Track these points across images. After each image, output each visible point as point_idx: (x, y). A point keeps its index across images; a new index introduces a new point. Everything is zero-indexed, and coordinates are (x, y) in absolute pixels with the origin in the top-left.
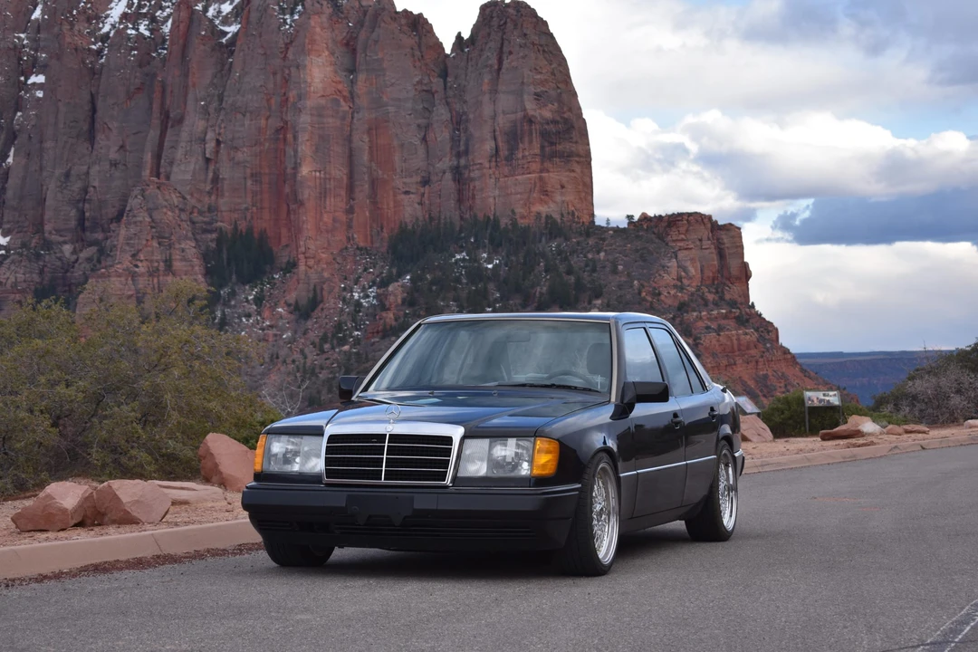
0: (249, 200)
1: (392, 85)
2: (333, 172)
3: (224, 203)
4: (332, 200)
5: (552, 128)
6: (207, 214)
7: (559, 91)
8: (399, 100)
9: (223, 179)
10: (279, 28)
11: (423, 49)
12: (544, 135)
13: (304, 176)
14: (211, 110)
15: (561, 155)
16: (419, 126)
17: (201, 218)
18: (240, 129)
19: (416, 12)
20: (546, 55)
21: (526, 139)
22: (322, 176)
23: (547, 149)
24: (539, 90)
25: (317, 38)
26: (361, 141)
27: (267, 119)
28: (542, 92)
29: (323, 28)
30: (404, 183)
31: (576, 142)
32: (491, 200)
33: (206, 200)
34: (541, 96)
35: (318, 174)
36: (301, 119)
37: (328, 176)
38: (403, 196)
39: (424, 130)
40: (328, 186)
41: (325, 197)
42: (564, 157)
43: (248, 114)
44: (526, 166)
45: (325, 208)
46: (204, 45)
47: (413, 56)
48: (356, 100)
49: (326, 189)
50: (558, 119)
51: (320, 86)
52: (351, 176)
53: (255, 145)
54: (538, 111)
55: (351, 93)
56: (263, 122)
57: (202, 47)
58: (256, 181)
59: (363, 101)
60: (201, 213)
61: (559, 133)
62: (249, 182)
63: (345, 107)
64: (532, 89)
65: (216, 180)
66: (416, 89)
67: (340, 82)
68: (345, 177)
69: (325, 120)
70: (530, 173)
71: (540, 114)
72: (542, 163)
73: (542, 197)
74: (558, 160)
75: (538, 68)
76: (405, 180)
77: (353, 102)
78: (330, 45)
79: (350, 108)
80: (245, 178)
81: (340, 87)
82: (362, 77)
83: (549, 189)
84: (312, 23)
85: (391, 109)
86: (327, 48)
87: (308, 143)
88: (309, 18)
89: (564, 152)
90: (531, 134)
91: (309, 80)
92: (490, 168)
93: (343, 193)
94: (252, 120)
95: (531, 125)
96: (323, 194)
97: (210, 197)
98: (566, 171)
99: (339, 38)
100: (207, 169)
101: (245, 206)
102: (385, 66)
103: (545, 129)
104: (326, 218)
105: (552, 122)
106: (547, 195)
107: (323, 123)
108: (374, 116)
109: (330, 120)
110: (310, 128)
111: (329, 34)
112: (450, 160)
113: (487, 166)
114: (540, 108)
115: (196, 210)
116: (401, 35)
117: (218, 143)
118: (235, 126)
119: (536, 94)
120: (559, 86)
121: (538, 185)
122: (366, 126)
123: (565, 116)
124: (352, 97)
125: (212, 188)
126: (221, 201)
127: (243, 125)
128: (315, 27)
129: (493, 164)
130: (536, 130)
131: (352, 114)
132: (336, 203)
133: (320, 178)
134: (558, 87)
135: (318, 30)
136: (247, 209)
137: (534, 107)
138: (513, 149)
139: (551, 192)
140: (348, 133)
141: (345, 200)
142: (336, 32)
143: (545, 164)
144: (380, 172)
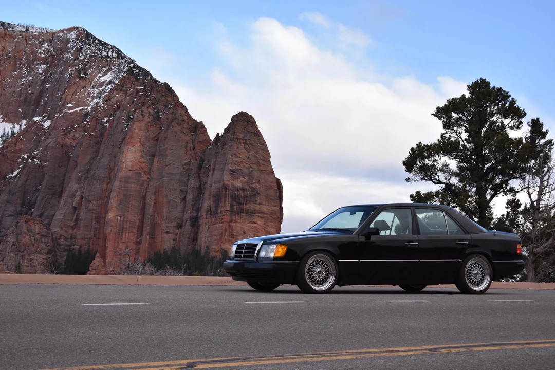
0: (92, 233)
1: (170, 164)
2: (129, 218)
3: (79, 233)
4: (127, 235)
5: (242, 193)
6: (69, 240)
7: (251, 169)
8: (172, 174)
9: (81, 219)
10: (122, 130)
11: (195, 143)
12: (235, 198)
13: (110, 219)
14: (83, 178)
15: (247, 212)
16: (181, 191)
17: (65, 242)
18: (95, 190)
19: (199, 121)
20: (247, 146)
21: (223, 200)
22: (122, 219)
23: (235, 207)
24: (234, 168)
25: (135, 135)
26: (150, 199)
27: (108, 185)
28: (238, 169)
29: (140, 130)
30: (167, 226)
31: (260, 204)
32: (203, 239)
33: (70, 231)
34: (235, 172)
35: (119, 218)
36: (115, 184)
37: (125, 220)
38: (165, 235)
39: (185, 193)
40: (125, 226)
41: (122, 233)
42: (248, 213)
43: (98, 181)
44: (221, 218)
45: (121, 239)
46: (90, 140)
47: (186, 147)
48: (152, 174)
49: (123, 227)
50: (248, 188)
51: (130, 164)
52: (142, 221)
53: (100, 199)
54: (231, 182)
55: (150, 169)
56: (105, 186)
57: (88, 141)
58: (97, 221)
59: (155, 175)
60: (66, 239)
61: (247, 197)
62: (94, 222)
63: (145, 177)
64: (230, 167)
65: (77, 220)
66: (184, 168)
67: (144, 162)
68: (137, 221)
69: (129, 185)
70: (222, 223)
71: (233, 185)
72: (232, 216)
73: (230, 239)
74: (244, 215)
75: (237, 154)
76: (167, 224)
77: (150, 175)
78: (142, 140)
79: (148, 178)
80: (92, 219)
81: (143, 165)
82: (156, 159)
83: (235, 234)
84: (135, 127)
85: (166, 179)
86: (140, 142)
87: (116, 199)
88: (134, 124)
89: (249, 210)
90: (226, 197)
91: (123, 160)
92: (206, 219)
93: (135, 231)
94: (99, 185)
95: (226, 191)
96: (121, 231)
97: (73, 230)
98: (249, 222)
99: (152, 136)
100: (74, 213)
101: (90, 236)
102: (167, 153)
103: (235, 194)
104: (121, 246)
105: (241, 190)
106: (233, 238)
107: (128, 187)
108: (158, 184)
109: (133, 185)
110: (118, 189)
111: (144, 133)
112: (191, 213)
113: (205, 217)
114: (233, 180)
115: (62, 237)
116: (181, 134)
117: (82, 197)
118: (92, 188)
119: (231, 170)
121: (228, 231)
122: (154, 190)
123: (253, 186)
124: (149, 172)
125: (75, 225)
126: (78, 233)
127: (95, 188)
128: (135, 129)
129: (209, 216)
130: (229, 194)
131: (148, 182)
132: (129, 237)
133: (120, 221)
134: (251, 167)
135: (137, 131)
136: (90, 238)
137: (229, 179)
138: (217, 206)
139: (237, 236)
140: (144, 194)
141: (136, 235)
142: (150, 132)
143: (234, 217)
144: (158, 219)
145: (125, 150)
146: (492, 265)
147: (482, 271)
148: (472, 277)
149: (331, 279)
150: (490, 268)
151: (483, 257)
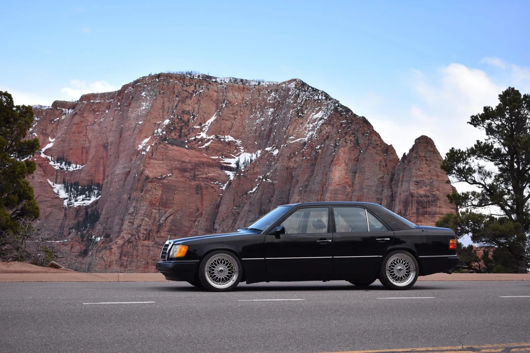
1: (368, 179)
5: (425, 199)
7: (432, 180)
8: (370, 186)
10: (331, 154)
11: (387, 162)
12: (419, 203)
14: (303, 192)
15: (430, 214)
16: (377, 199)
19: (389, 144)
20: (428, 162)
21: (410, 205)
23: (420, 210)
24: (418, 180)
25: (341, 158)
27: (321, 196)
28: (421, 181)
29: (344, 153)
31: (440, 207)
34: (419, 183)
36: (327, 195)
39: (380, 200)
42: (431, 214)
43: (314, 193)
44: (409, 219)
47: (380, 165)
48: (354, 186)
50: (430, 195)
51: (337, 180)
54: (416, 190)
55: (353, 183)
56: (319, 197)
57: (306, 164)
59: (357, 187)
61: (429, 202)
63: (349, 189)
64: (414, 179)
66: (379, 181)
67: (348, 178)
69: (338, 196)
71: (417, 193)
72: (418, 217)
74: (427, 216)
75: (420, 168)
77: (353, 187)
78: (346, 161)
79: (352, 190)
81: (347, 180)
82: (357, 175)
84: (340, 151)
85: (365, 190)
86: (345, 162)
88: (339, 149)
89: (431, 212)
90: (412, 202)
91: (332, 177)
94: (315, 196)
95: (412, 198)
98: (432, 222)
99: (353, 158)
102: (365, 170)
103: (420, 200)
105: (424, 196)
108: (360, 194)
109: (340, 196)
111: (347, 156)
114: (418, 189)
116: (376, 155)
119: (416, 182)
120: (432, 177)
123: (434, 193)
124: (352, 185)
127: (312, 198)
130: (414, 200)
131: (352, 193)
134: (431, 178)
135: (342, 154)
137: (415, 188)
138: (406, 210)
142: (352, 155)
143: (420, 218)
145: (333, 169)
146: (418, 260)
147: (406, 266)
148: (394, 273)
149: (235, 278)
150: (415, 263)
151: (408, 253)
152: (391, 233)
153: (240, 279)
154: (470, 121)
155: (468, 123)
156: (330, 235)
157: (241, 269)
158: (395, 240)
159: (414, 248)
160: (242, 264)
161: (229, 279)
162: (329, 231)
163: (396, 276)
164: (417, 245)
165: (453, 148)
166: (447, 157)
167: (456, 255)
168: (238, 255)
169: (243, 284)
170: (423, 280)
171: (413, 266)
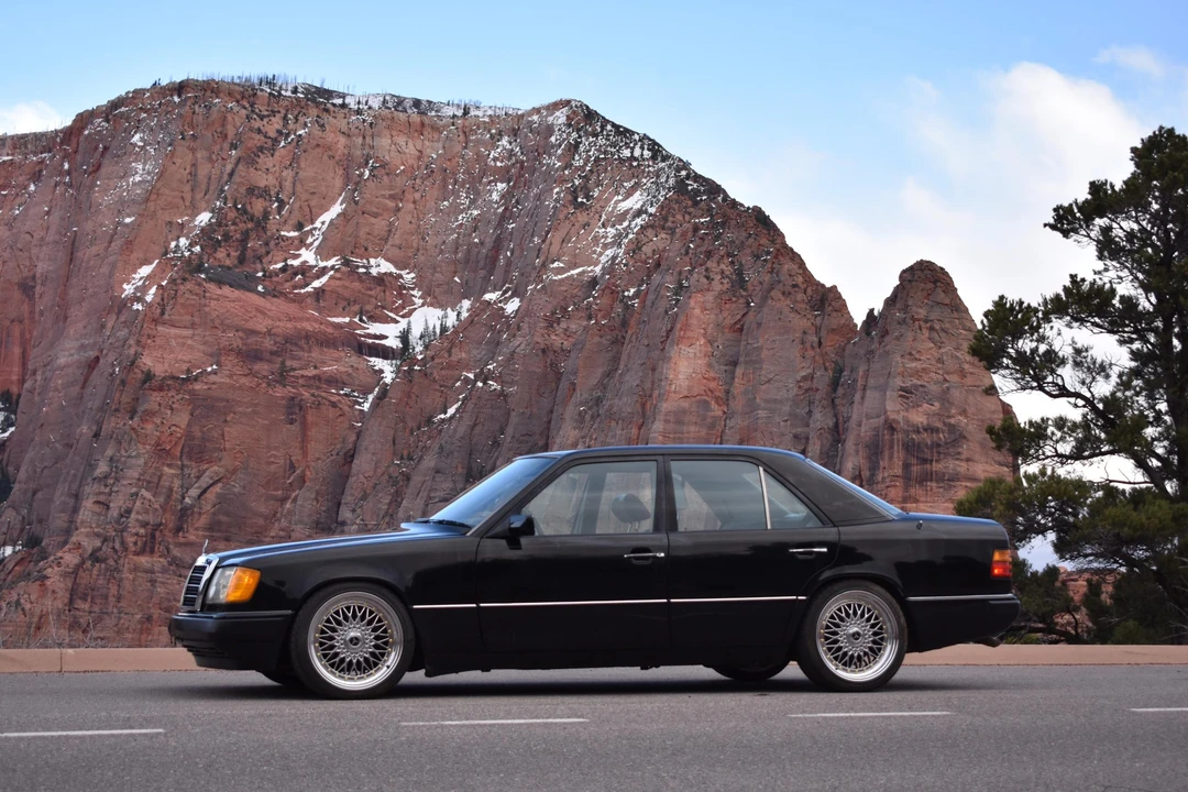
1: (769, 381)
5: (927, 438)
7: (947, 385)
8: (775, 401)
10: (666, 312)
11: (823, 333)
12: (911, 448)
14: (588, 417)
15: (940, 478)
16: (796, 437)
18: (613, 441)
19: (828, 285)
20: (935, 335)
21: (886, 454)
23: (914, 469)
24: (908, 384)
25: (694, 321)
27: (640, 429)
28: (916, 387)
29: (704, 309)
31: (968, 460)
34: (911, 393)
36: (655, 426)
39: (803, 441)
42: (943, 481)
43: (620, 422)
46: (601, 337)
47: (803, 342)
48: (731, 402)
50: (939, 425)
51: (685, 384)
54: (902, 413)
55: (727, 392)
56: (634, 431)
57: (597, 339)
59: (738, 404)
61: (939, 445)
63: (717, 410)
64: (898, 382)
66: (800, 387)
67: (714, 379)
69: (685, 429)
71: (907, 421)
72: (906, 487)
74: (934, 484)
75: (914, 352)
77: (728, 405)
78: (709, 331)
79: (725, 413)
81: (713, 385)
82: (739, 371)
84: (692, 303)
85: (761, 413)
86: (705, 335)
88: (690, 297)
89: (944, 474)
90: (891, 447)
91: (671, 376)
94: (623, 430)
95: (892, 435)
98: (946, 501)
99: (728, 322)
102: (763, 356)
103: (913, 439)
105: (925, 430)
107: (682, 433)
108: (746, 423)
109: (692, 429)
110: (661, 438)
111: (713, 316)
114: (907, 410)
116: (792, 315)
118: (607, 436)
119: (902, 389)
120: (947, 377)
122: (738, 437)
123: (952, 421)
124: (726, 398)
127: (614, 436)
128: (693, 308)
130: (898, 441)
131: (725, 420)
134: (945, 380)
135: (697, 311)
137: (898, 407)
138: (874, 468)
142: (725, 314)
143: (912, 491)
145: (673, 353)
146: (907, 609)
147: (873, 626)
148: (840, 644)
149: (393, 659)
150: (895, 613)
151: (877, 588)
152: (831, 533)
153: (406, 665)
154: (1052, 221)
155: (1045, 225)
156: (662, 538)
157: (411, 635)
158: (843, 553)
159: (894, 577)
160: (414, 622)
161: (376, 665)
162: (657, 528)
163: (845, 654)
164: (902, 568)
165: (1002, 297)
166: (985, 321)
167: (1010, 595)
168: (401, 596)
169: (417, 677)
170: (920, 664)
171: (890, 625)
